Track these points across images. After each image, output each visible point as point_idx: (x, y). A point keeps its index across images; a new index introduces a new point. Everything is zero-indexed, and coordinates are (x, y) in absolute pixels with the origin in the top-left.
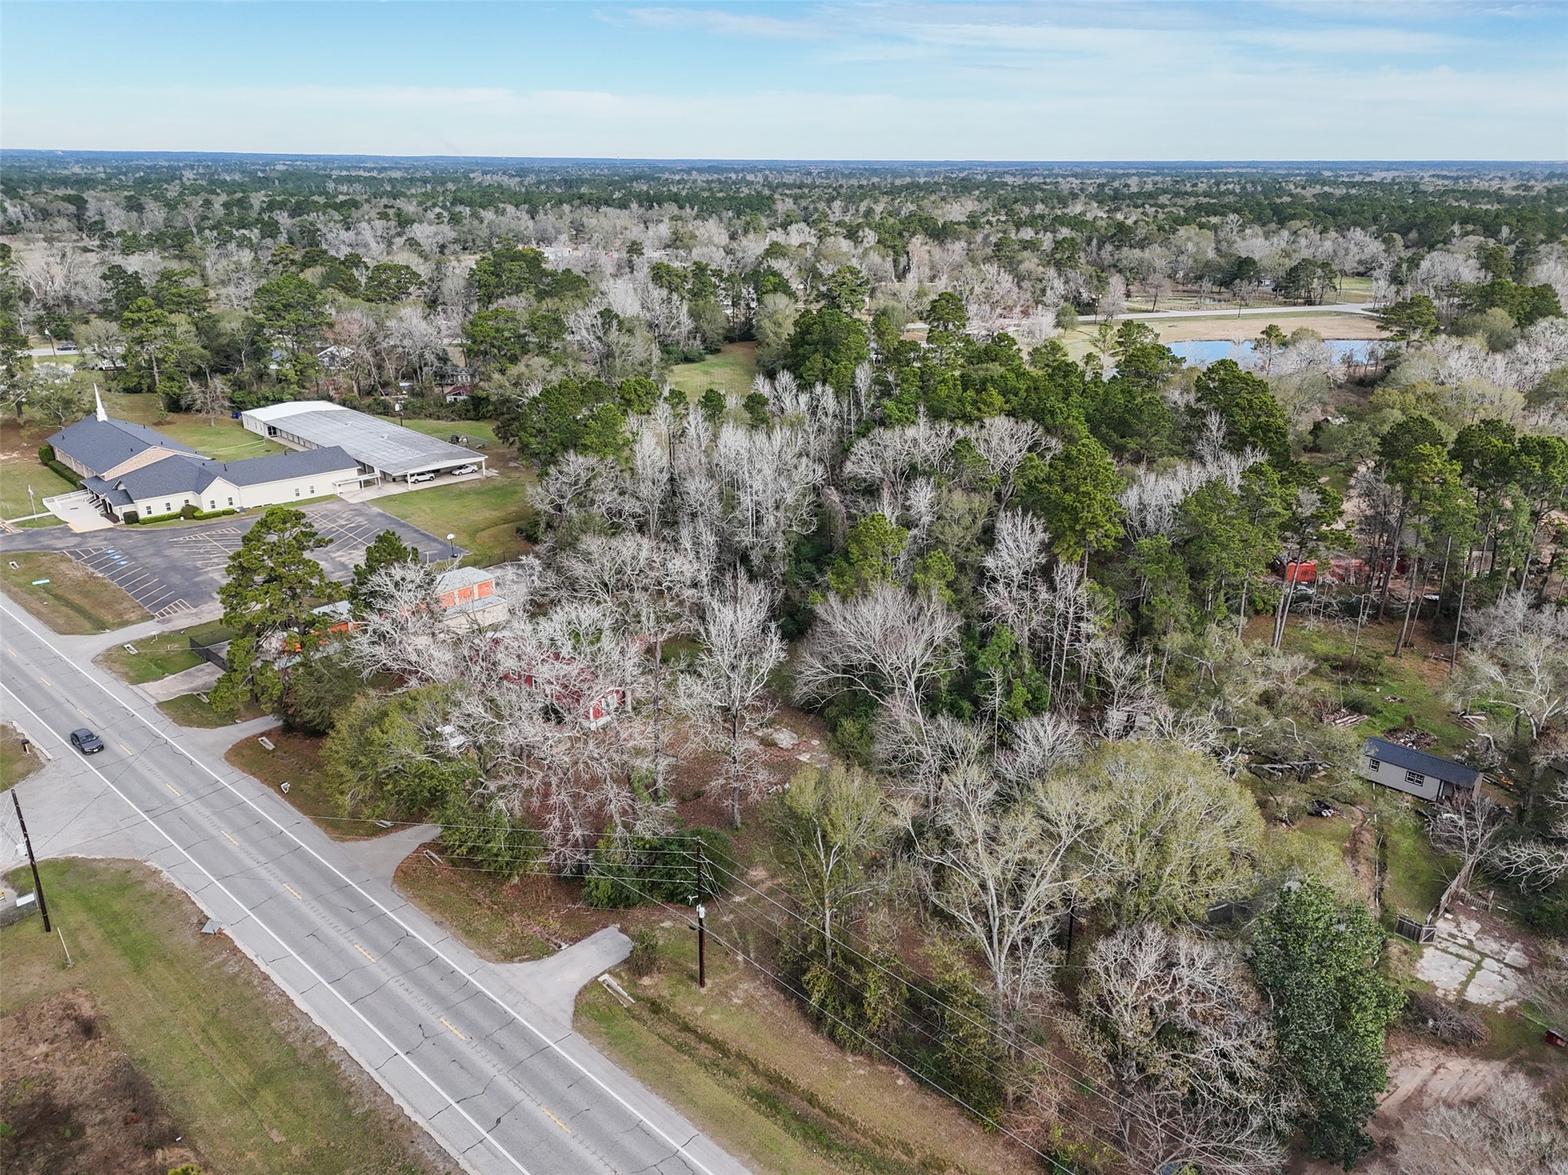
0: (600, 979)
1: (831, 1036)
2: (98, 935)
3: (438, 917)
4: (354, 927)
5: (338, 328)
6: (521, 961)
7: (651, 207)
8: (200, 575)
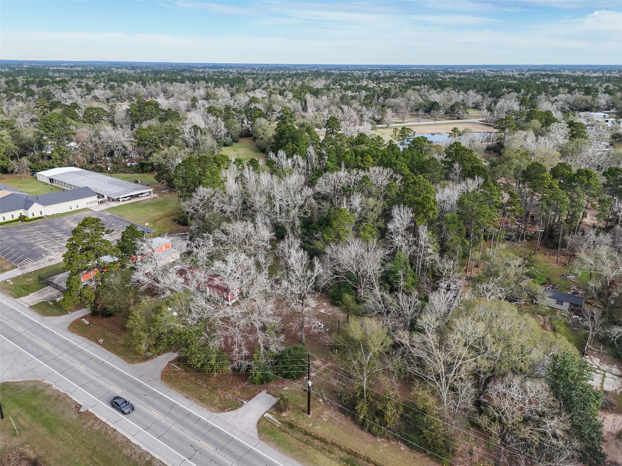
0: (265, 416)
1: (370, 431)
2: (28, 417)
3: (186, 395)
4: (150, 403)
5: (78, 135)
6: (228, 411)
7: (194, 82)
8: (34, 246)
